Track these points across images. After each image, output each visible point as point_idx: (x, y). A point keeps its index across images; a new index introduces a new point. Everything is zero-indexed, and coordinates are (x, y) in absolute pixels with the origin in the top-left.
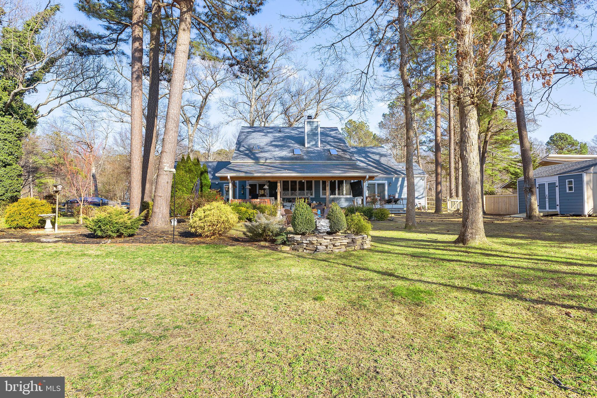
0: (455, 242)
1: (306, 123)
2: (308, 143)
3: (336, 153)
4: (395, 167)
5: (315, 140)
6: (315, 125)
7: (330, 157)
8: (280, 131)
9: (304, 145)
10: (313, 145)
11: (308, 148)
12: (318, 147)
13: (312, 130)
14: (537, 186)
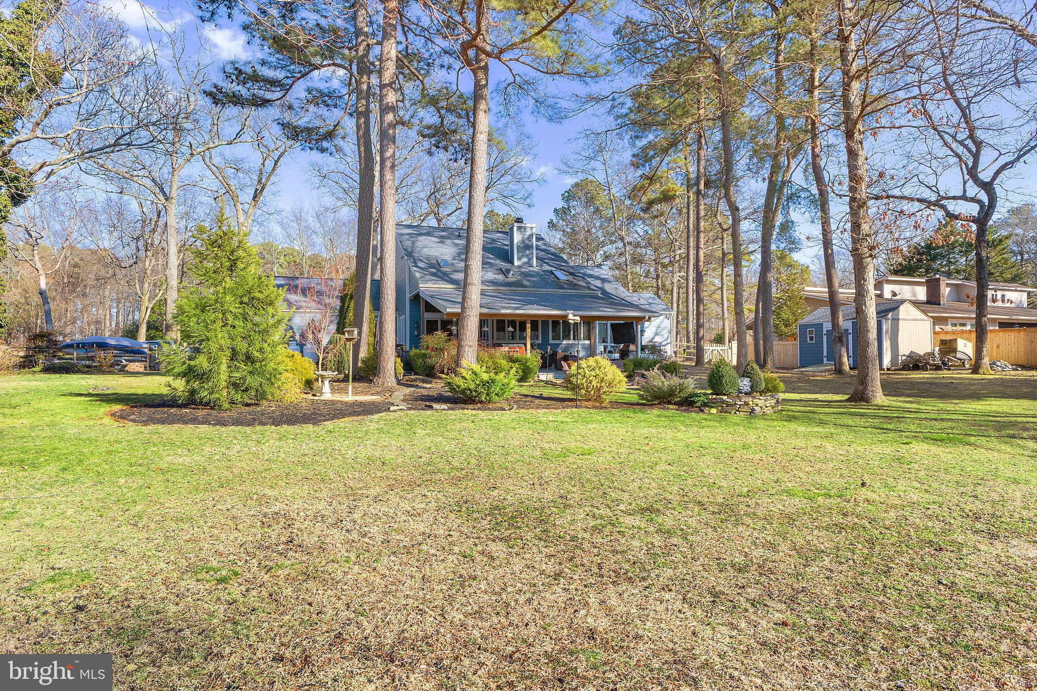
0: (847, 400)
1: (515, 228)
2: (519, 259)
3: (565, 278)
4: (628, 299)
5: (527, 256)
6: (528, 233)
7: (558, 284)
8: (459, 236)
9: (512, 262)
10: (525, 263)
11: (519, 267)
12: (531, 266)
13: (523, 241)
14: (825, 332)
